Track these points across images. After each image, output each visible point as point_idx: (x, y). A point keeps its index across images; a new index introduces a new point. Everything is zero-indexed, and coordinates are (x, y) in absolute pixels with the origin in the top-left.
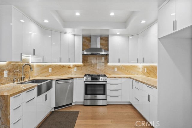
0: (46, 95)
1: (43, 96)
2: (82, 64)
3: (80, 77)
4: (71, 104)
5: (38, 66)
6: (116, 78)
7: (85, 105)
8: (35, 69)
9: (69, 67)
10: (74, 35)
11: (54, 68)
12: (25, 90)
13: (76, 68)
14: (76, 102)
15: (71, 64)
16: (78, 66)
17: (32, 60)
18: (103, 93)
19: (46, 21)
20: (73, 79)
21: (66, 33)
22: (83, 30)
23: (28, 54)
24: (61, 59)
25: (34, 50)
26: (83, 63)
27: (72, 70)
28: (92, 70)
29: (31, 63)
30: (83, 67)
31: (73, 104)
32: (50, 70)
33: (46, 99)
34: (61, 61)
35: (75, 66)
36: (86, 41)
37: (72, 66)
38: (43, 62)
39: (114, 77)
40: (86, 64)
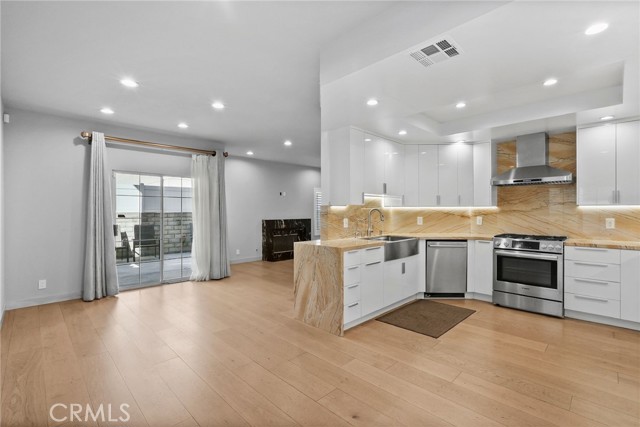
0: (404, 265)
1: (397, 264)
2: (495, 208)
3: (483, 239)
4: (462, 295)
5: (398, 213)
6: (596, 246)
7: (498, 305)
8: (392, 218)
9: (463, 216)
10: (471, 144)
11: (429, 217)
12: (364, 247)
13: (479, 219)
14: (473, 293)
15: (469, 209)
16: (485, 214)
17: (385, 203)
18: (549, 282)
19: (403, 133)
20: (466, 241)
21: (450, 143)
22: (494, 129)
23: (374, 192)
24: (438, 198)
25: (385, 186)
26: (498, 206)
27: (471, 221)
28: (525, 224)
29: (384, 207)
30: (498, 216)
31: (467, 296)
32: (420, 220)
33: (403, 272)
34: (439, 203)
35: (477, 214)
36: (506, 151)
37: (470, 214)
38: (404, 204)
39: (591, 245)
40: (506, 208)
